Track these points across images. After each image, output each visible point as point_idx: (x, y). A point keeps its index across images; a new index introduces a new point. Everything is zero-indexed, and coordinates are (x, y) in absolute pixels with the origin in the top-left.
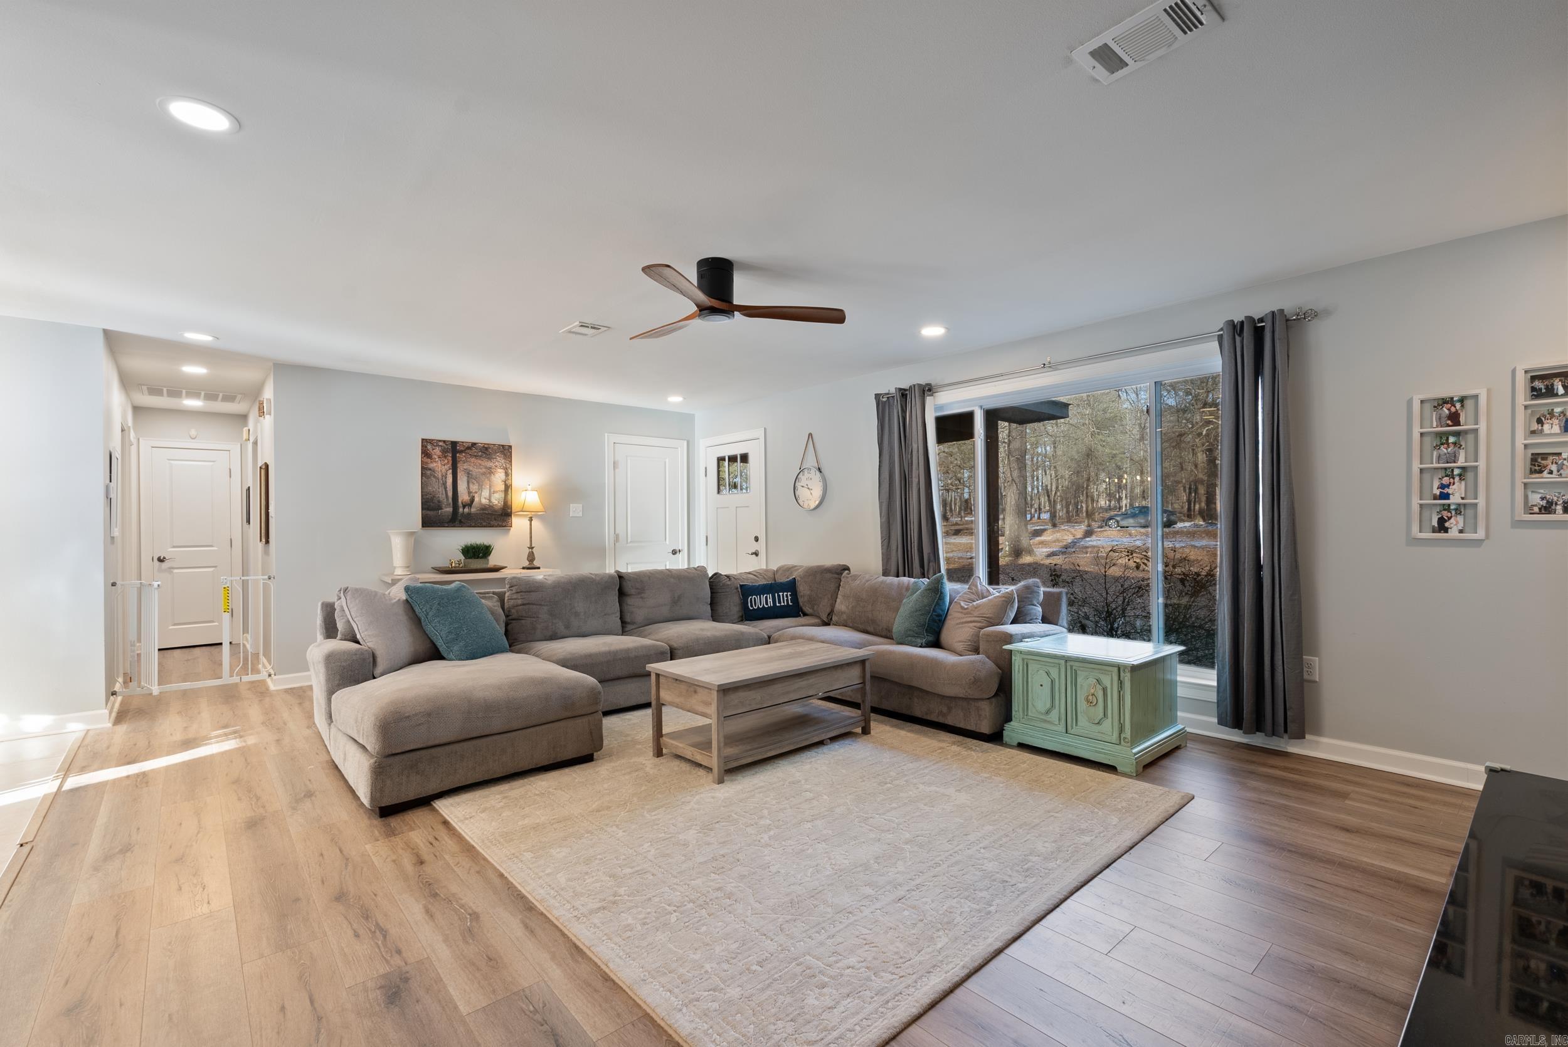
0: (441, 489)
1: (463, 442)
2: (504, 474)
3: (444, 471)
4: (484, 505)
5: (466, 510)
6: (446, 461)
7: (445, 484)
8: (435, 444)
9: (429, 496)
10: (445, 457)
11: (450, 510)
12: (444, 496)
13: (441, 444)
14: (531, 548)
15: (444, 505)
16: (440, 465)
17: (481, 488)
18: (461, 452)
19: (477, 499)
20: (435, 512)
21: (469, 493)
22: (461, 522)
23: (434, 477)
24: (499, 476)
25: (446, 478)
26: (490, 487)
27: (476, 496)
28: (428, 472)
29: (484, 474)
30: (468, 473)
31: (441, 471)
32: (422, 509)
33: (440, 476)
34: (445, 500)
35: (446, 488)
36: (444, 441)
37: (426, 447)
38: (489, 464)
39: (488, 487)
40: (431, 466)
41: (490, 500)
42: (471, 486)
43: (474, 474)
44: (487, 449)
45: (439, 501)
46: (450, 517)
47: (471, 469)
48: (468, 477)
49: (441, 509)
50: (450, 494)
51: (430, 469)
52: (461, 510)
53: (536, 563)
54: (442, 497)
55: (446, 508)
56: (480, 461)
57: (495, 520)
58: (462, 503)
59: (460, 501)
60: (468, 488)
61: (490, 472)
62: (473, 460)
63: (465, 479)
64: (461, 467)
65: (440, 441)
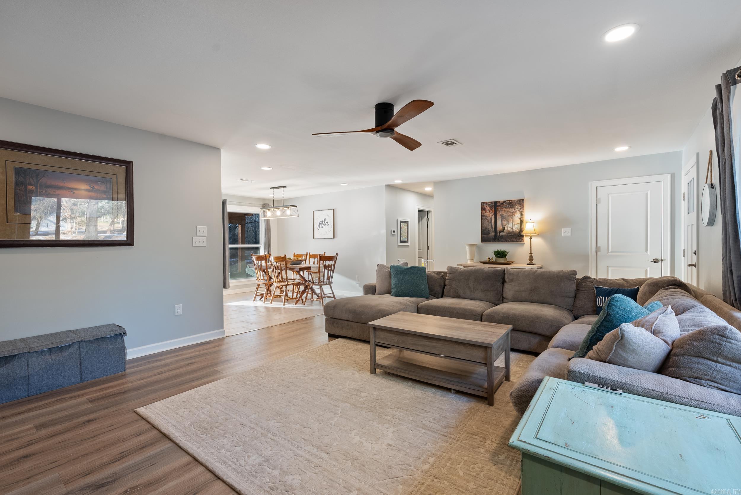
0: (490, 225)
1: (499, 201)
2: (520, 215)
3: (491, 216)
4: (510, 231)
5: (501, 234)
6: (492, 211)
7: (491, 222)
8: (487, 204)
9: (484, 228)
10: (491, 209)
11: (493, 234)
12: (491, 228)
13: (489, 203)
14: (531, 253)
15: (491, 232)
16: (489, 214)
17: (508, 223)
18: (498, 206)
19: (506, 229)
20: (487, 235)
21: (502, 225)
22: (498, 240)
23: (487, 219)
24: (517, 216)
25: (492, 219)
26: (513, 222)
27: (506, 227)
28: (484, 217)
29: (509, 216)
30: (502, 216)
31: (490, 216)
32: (482, 235)
33: (489, 219)
34: (491, 229)
35: (491, 224)
36: (491, 202)
37: (483, 206)
38: (512, 210)
39: (512, 222)
40: (486, 214)
41: (512, 229)
42: (503, 222)
43: (505, 216)
44: (511, 203)
45: (489, 230)
46: (493, 238)
47: (503, 214)
48: (502, 218)
49: (490, 234)
50: (494, 227)
51: (485, 216)
52: (498, 234)
53: (534, 262)
54: (490, 228)
55: (492, 233)
56: (507, 210)
57: (515, 238)
58: (499, 231)
59: (498, 230)
60: (502, 223)
61: (513, 214)
62: (504, 209)
63: (500, 219)
64: (499, 213)
65: (489, 202)
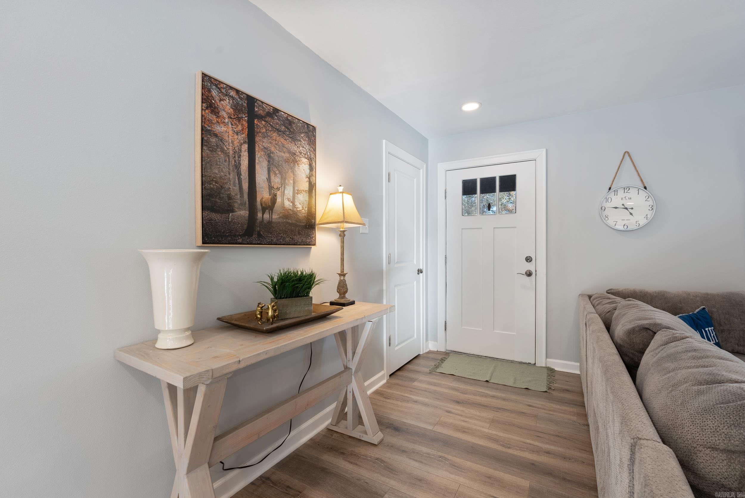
0: (232, 176)
1: (262, 102)
2: (308, 167)
3: (236, 143)
4: (288, 210)
5: (266, 216)
6: (240, 127)
7: (238, 166)
8: (224, 91)
9: (213, 186)
10: (239, 119)
11: (243, 213)
12: (237, 188)
13: (232, 93)
14: (342, 274)
15: (236, 205)
16: (231, 132)
17: (283, 184)
18: (260, 118)
19: (279, 200)
20: (224, 216)
21: (271, 188)
22: (259, 235)
23: (223, 150)
24: (303, 168)
25: (240, 156)
26: (294, 183)
27: (279, 193)
28: (213, 140)
29: (287, 161)
30: (269, 156)
31: (233, 142)
32: (203, 209)
33: (231, 152)
34: (239, 196)
35: (239, 174)
36: (238, 91)
37: (209, 91)
38: (294, 148)
39: (292, 182)
40: (219, 129)
41: (293, 203)
42: (272, 177)
43: (276, 158)
44: (291, 123)
45: (230, 197)
46: (245, 227)
47: (273, 149)
48: (269, 161)
49: (233, 211)
50: (245, 186)
51: (216, 135)
52: (260, 215)
53: (349, 296)
54: (234, 190)
55: (240, 209)
56: (282, 140)
57: (299, 234)
58: (261, 205)
59: (258, 200)
60: (269, 180)
61: (293, 160)
62: (275, 135)
63: (265, 164)
64: (261, 143)
65: (231, 88)
